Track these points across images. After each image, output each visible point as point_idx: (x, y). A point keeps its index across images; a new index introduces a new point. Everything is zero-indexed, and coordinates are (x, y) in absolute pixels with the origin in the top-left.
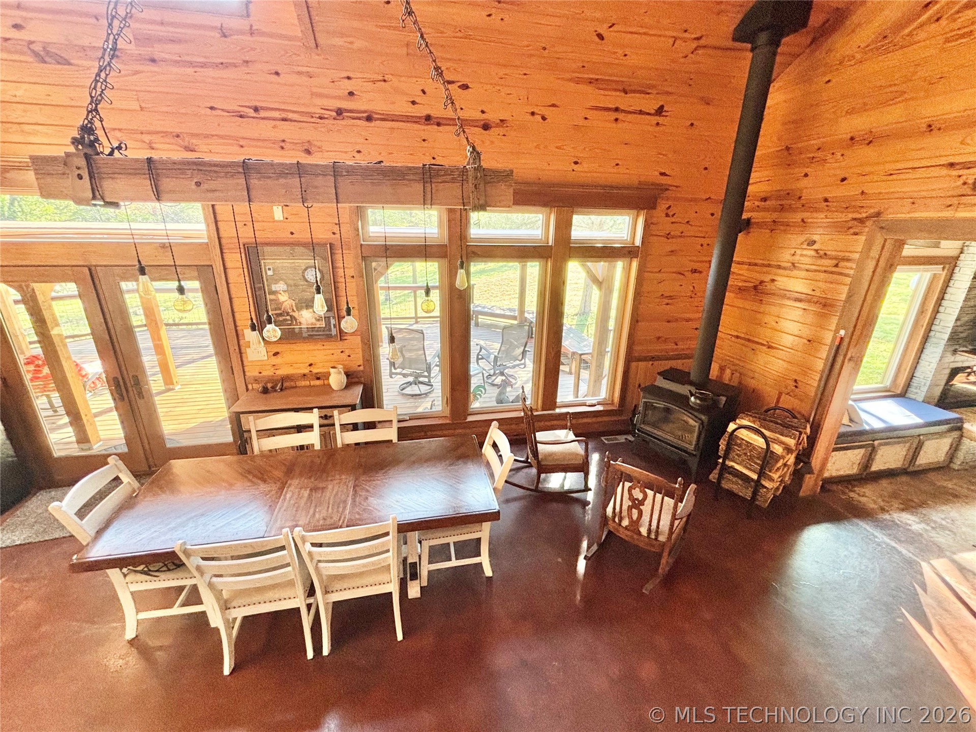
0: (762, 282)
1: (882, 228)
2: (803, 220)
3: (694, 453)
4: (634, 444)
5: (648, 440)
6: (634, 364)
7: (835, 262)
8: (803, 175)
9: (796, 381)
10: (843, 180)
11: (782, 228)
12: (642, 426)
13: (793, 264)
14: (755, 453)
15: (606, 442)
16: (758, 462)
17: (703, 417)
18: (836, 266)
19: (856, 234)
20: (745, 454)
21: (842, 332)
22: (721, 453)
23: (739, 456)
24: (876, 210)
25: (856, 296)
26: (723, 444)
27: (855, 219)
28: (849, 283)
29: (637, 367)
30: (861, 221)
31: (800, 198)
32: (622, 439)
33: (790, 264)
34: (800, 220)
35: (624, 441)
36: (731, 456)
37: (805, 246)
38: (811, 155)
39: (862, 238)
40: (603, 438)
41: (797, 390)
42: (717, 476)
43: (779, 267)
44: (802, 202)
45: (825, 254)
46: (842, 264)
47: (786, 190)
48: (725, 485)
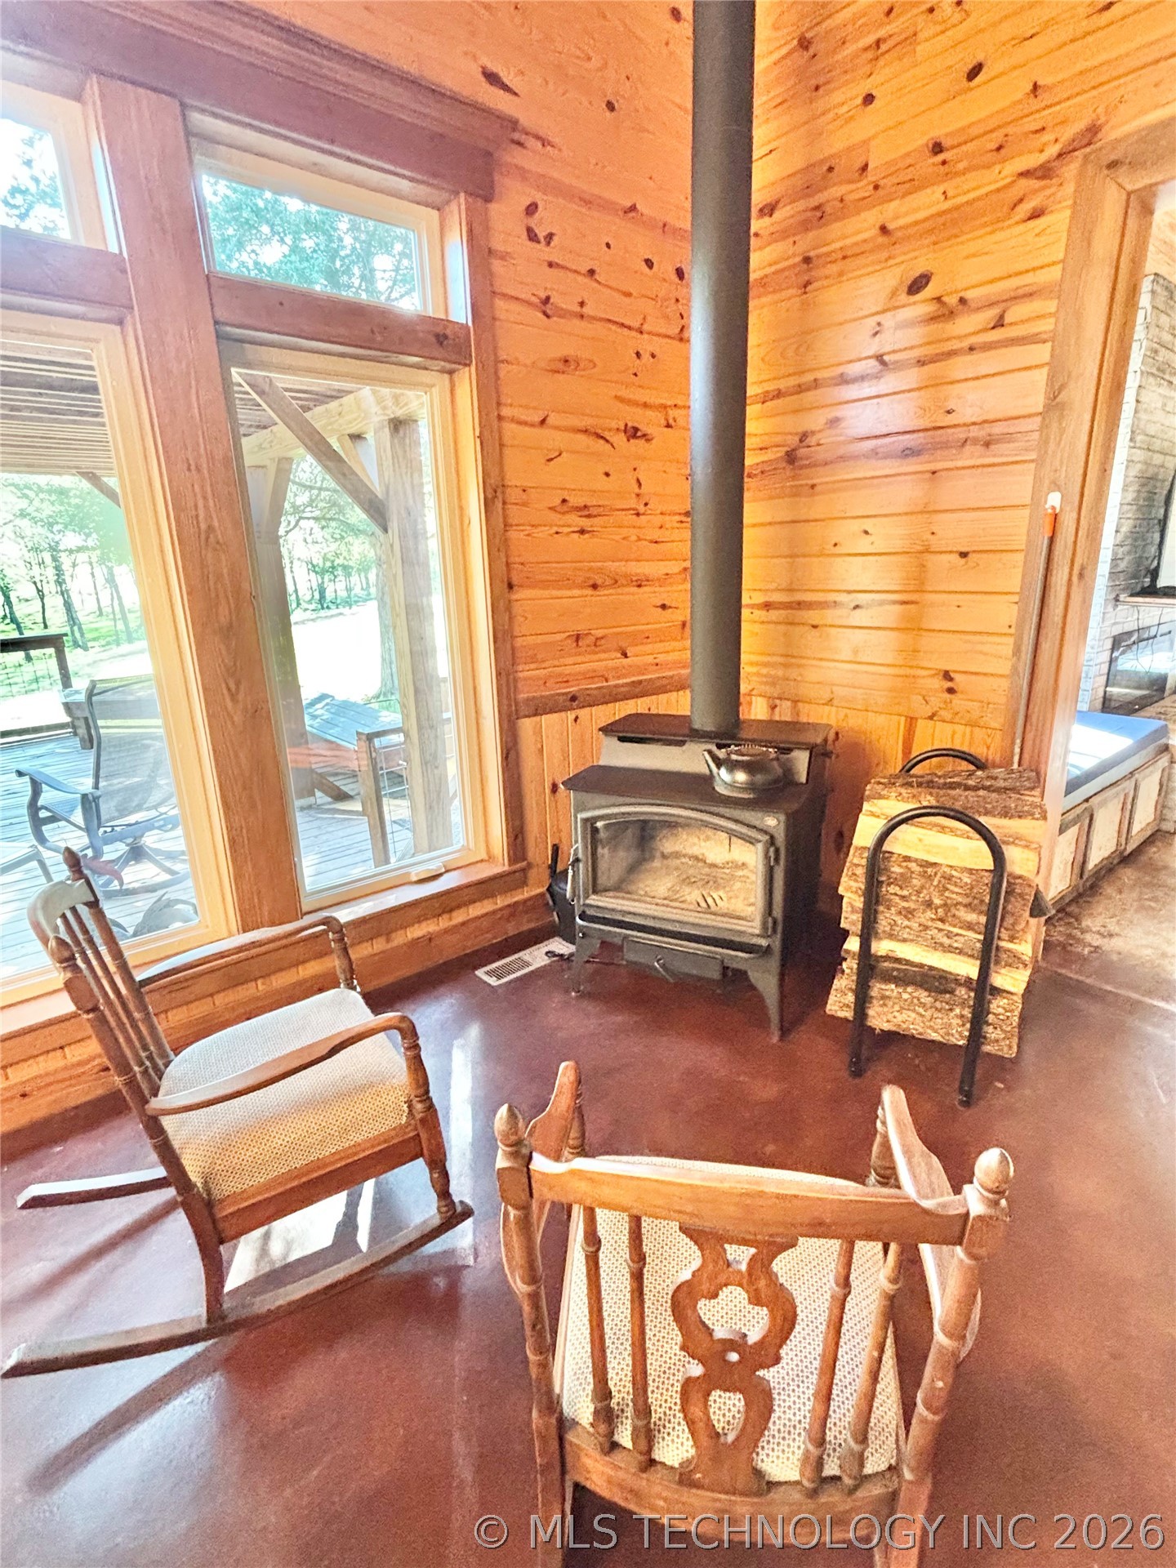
0: (804, 436)
1: (1113, 165)
2: (884, 230)
3: (764, 942)
4: (577, 962)
5: (617, 941)
6: (526, 725)
7: (993, 313)
8: (859, 100)
9: (947, 676)
10: (974, 72)
11: (833, 269)
12: (594, 900)
13: (879, 358)
14: (955, 894)
15: (493, 981)
16: (972, 917)
17: (771, 822)
18: (999, 323)
19: (1036, 214)
20: (929, 904)
21: (1054, 500)
22: (851, 919)
23: (909, 913)
24: (1080, 125)
25: (1072, 385)
26: (851, 891)
27: (1025, 174)
28: (1046, 357)
29: (538, 732)
30: (1044, 172)
31: (865, 168)
32: (536, 957)
33: (873, 362)
34: (875, 231)
35: (546, 961)
36: (883, 924)
37: (903, 297)
38: (870, 39)
39: (1059, 220)
40: (480, 973)
41: (956, 700)
42: (850, 998)
43: (843, 380)
44: (871, 176)
45: (962, 301)
46: (1014, 313)
47: (822, 162)
48: (880, 1019)
